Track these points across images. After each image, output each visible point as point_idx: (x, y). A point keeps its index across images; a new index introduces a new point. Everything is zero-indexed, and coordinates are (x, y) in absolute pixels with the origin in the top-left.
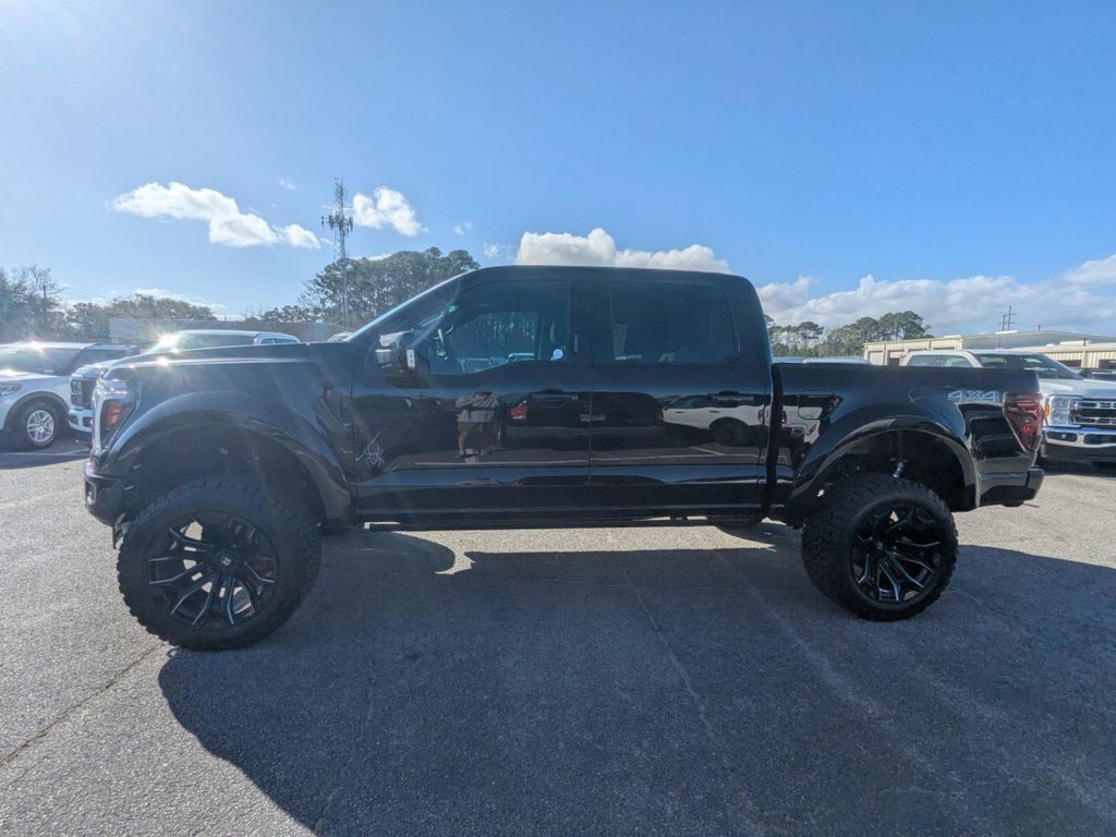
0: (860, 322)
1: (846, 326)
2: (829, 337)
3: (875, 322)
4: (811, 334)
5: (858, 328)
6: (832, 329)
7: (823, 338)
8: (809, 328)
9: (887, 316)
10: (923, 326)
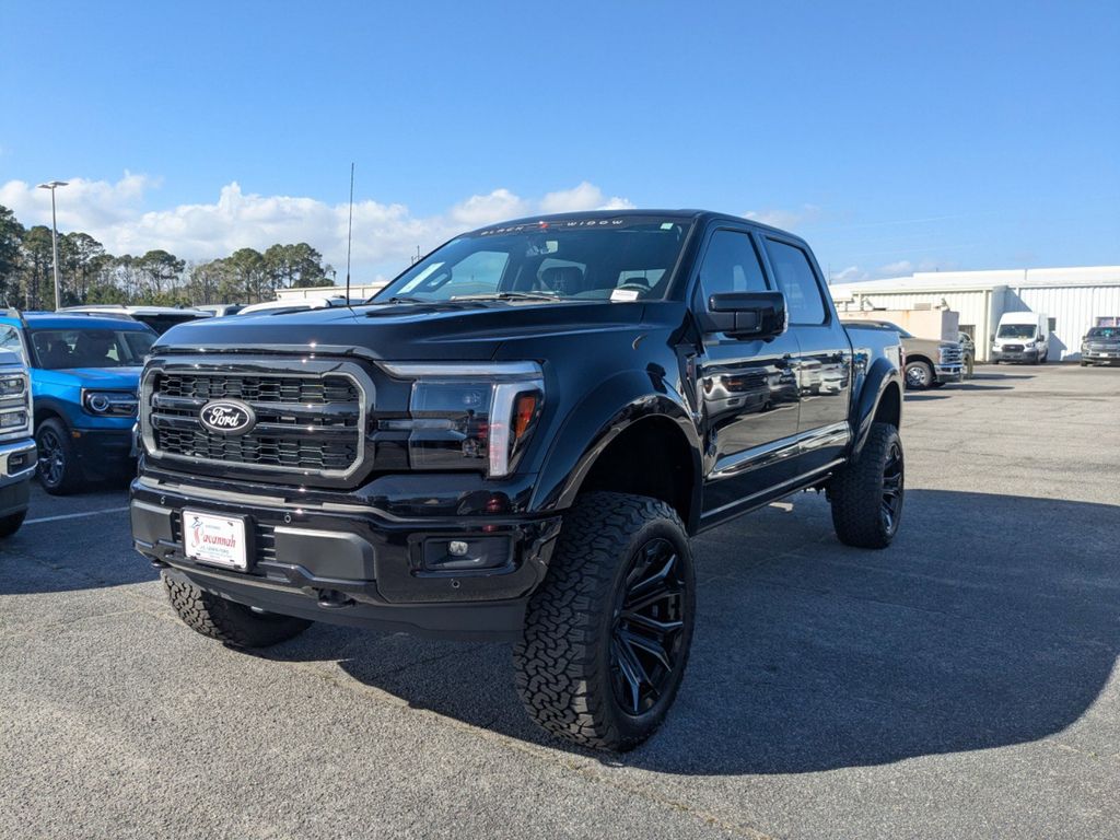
0: (239, 255)
1: (217, 260)
2: (194, 276)
3: (260, 257)
4: (166, 272)
5: (237, 265)
6: (197, 264)
7: (185, 278)
8: (163, 262)
9: (274, 248)
10: (322, 266)
